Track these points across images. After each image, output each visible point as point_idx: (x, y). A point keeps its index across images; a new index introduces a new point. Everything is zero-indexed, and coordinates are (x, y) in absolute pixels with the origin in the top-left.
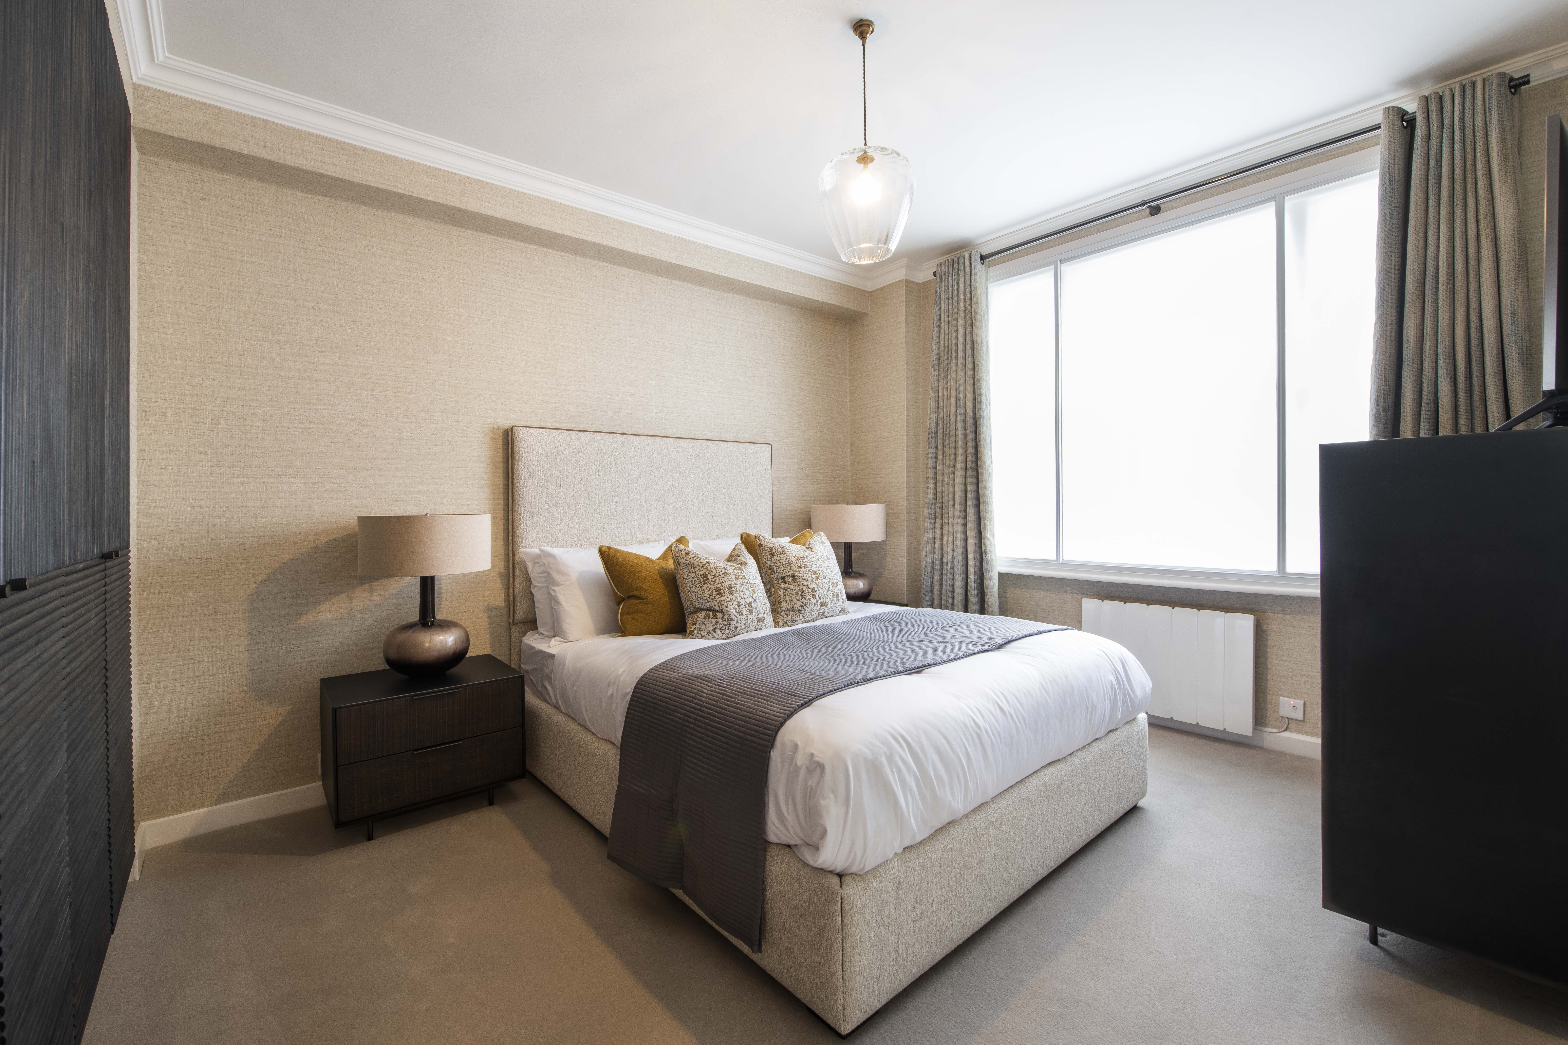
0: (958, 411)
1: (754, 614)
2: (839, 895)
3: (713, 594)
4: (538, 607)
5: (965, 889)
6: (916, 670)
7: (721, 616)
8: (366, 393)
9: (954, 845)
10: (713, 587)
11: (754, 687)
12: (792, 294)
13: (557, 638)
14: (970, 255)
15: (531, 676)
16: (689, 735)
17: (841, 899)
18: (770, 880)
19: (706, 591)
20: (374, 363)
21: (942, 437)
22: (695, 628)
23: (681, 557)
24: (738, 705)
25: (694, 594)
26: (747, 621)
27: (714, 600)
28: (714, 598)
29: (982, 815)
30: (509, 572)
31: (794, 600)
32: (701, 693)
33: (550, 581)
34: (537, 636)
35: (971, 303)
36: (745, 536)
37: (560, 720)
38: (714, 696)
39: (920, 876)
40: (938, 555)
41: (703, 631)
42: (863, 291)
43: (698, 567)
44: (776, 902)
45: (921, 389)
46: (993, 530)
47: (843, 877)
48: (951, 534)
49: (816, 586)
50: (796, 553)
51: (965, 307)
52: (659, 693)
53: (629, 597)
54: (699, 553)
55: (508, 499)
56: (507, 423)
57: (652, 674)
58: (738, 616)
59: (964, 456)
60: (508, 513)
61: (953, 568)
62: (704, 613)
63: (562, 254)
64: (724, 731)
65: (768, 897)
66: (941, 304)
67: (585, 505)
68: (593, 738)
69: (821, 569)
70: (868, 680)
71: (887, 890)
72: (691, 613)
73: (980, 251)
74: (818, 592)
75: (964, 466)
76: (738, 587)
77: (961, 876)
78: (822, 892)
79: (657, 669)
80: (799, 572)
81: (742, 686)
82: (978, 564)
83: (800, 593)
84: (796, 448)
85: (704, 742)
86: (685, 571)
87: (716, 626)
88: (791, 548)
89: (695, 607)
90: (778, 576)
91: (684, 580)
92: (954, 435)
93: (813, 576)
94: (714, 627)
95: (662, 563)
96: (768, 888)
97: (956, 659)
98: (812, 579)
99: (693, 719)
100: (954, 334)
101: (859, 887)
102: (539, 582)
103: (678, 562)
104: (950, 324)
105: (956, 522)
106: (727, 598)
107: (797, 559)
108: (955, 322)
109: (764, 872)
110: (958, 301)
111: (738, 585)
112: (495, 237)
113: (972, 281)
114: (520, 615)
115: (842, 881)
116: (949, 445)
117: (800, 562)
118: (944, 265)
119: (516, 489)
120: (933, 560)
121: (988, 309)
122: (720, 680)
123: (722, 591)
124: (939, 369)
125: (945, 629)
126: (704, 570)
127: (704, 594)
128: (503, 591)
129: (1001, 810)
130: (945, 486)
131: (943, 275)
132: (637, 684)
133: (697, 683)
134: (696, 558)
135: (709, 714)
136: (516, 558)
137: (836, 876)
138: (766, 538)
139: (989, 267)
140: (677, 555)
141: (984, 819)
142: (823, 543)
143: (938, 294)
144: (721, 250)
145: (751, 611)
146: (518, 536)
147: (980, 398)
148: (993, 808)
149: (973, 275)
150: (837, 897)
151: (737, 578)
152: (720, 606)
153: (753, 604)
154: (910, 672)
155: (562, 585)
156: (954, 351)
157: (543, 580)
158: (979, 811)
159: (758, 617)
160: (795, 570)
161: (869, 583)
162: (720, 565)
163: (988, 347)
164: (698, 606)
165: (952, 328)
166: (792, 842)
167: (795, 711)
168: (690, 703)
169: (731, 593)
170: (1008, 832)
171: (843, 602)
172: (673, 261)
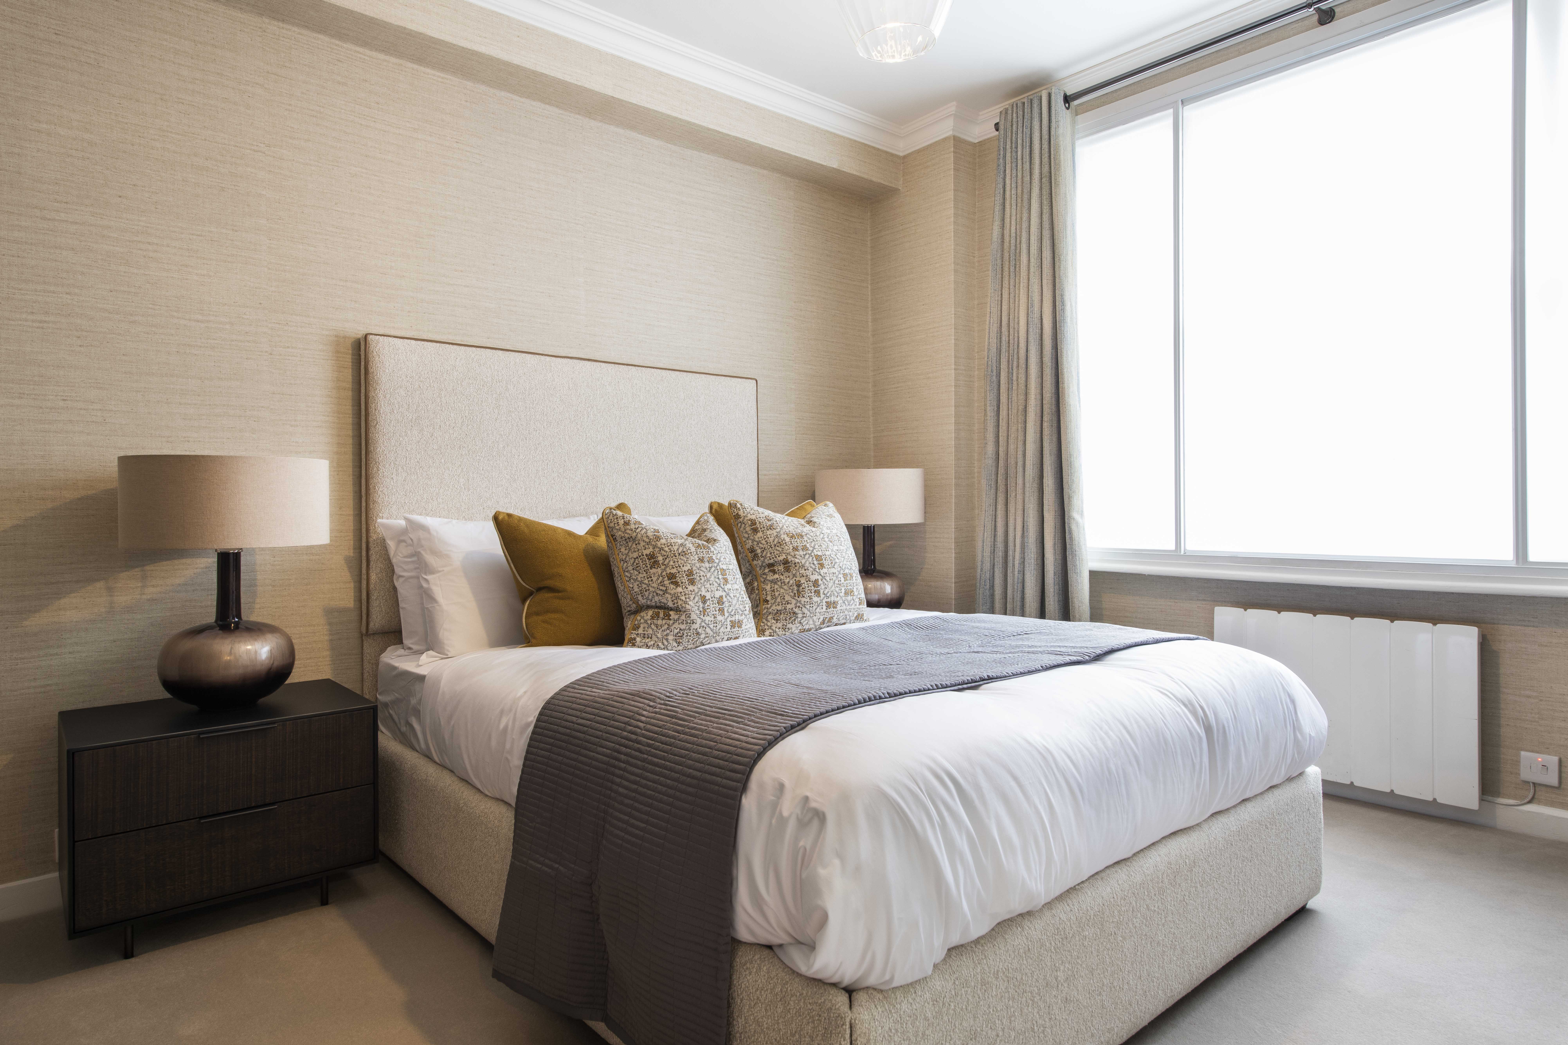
0: (1031, 330)
1: (726, 614)
2: (848, 1020)
3: (665, 583)
4: (403, 608)
5: (1047, 1020)
6: (969, 685)
7: (676, 617)
8: (135, 271)
9: (1029, 949)
10: (664, 573)
11: (719, 705)
12: (787, 154)
13: (431, 652)
14: (1050, 95)
15: (391, 711)
16: (618, 780)
17: (851, 1027)
18: (739, 1001)
19: (654, 579)
20: (148, 225)
21: (1007, 370)
22: (637, 634)
23: (617, 527)
24: (693, 731)
25: (636, 584)
26: (715, 625)
27: (666, 592)
28: (666, 590)
29: (1073, 905)
30: (361, 556)
31: (787, 598)
32: (638, 717)
33: (422, 567)
34: (401, 652)
35: (1050, 167)
36: (715, 506)
37: (428, 772)
38: (658, 720)
39: (976, 996)
40: (1000, 545)
41: (649, 639)
42: (892, 155)
43: (642, 544)
44: (748, 1036)
45: (976, 302)
46: (1082, 508)
47: (854, 994)
48: (1020, 512)
49: (819, 577)
50: (791, 529)
51: (1041, 174)
52: (574, 719)
53: (539, 589)
54: (644, 523)
55: (360, 444)
56: (359, 331)
57: (567, 693)
58: (702, 616)
59: (1039, 397)
60: (360, 467)
61: (1023, 562)
62: (650, 613)
63: (442, 75)
64: (671, 770)
65: (736, 1028)
66: (1005, 170)
67: (478, 457)
68: (478, 797)
69: (827, 553)
70: (896, 695)
71: (925, 1015)
72: (632, 614)
73: (1064, 89)
74: (822, 587)
75: (1039, 411)
76: (702, 573)
77: (1040, 999)
78: (820, 1016)
79: (574, 685)
80: (794, 557)
81: (702, 704)
82: (1059, 557)
83: (796, 588)
84: (793, 387)
85: (641, 789)
86: (623, 550)
87: (668, 631)
88: (783, 521)
89: (638, 603)
90: (763, 562)
91: (622, 562)
92: (1024, 366)
93: (816, 562)
94: (665, 633)
95: (590, 539)
96: (736, 1014)
97: (1030, 672)
98: (814, 567)
99: (625, 755)
100: (1025, 216)
101: (879, 1009)
102: (405, 570)
103: (612, 536)
104: (1019, 200)
105: (1027, 494)
106: (685, 590)
107: (792, 537)
108: (1026, 196)
109: (730, 988)
110: (1030, 165)
111: (702, 571)
112: (337, 42)
113: (1053, 133)
114: (378, 620)
115: (852, 999)
116: (1017, 380)
117: (797, 542)
118: (1010, 112)
119: (372, 429)
120: (993, 552)
121: (1074, 177)
122: (669, 697)
123: (678, 579)
124: (1002, 268)
125: (1012, 637)
126: (651, 547)
127: (651, 583)
128: (352, 585)
129: (1102, 898)
130: (1011, 441)
131: (1009, 124)
132: (544, 708)
133: (633, 703)
134: (640, 529)
135: (649, 745)
136: (372, 535)
137: (843, 992)
138: (746, 506)
139: (1077, 115)
140: (612, 525)
141: (1077, 911)
142: (830, 516)
143: (1002, 156)
144: (682, 80)
145: (721, 611)
146: (374, 502)
147: (1063, 310)
148: (1090, 894)
149: (1053, 125)
150: (843, 1025)
151: (701, 560)
152: (675, 601)
153: (725, 599)
154: (960, 687)
155: (439, 572)
156: (1024, 240)
157: (411, 566)
158: (1068, 900)
159: (732, 619)
160: (789, 554)
161: (900, 587)
162: (675, 540)
163: (1074, 234)
164: (642, 601)
165: (1022, 206)
166: (775, 941)
167: (780, 736)
168: (621, 731)
169: (692, 582)
170: (1113, 933)
171: (860, 604)
172: (610, 92)
